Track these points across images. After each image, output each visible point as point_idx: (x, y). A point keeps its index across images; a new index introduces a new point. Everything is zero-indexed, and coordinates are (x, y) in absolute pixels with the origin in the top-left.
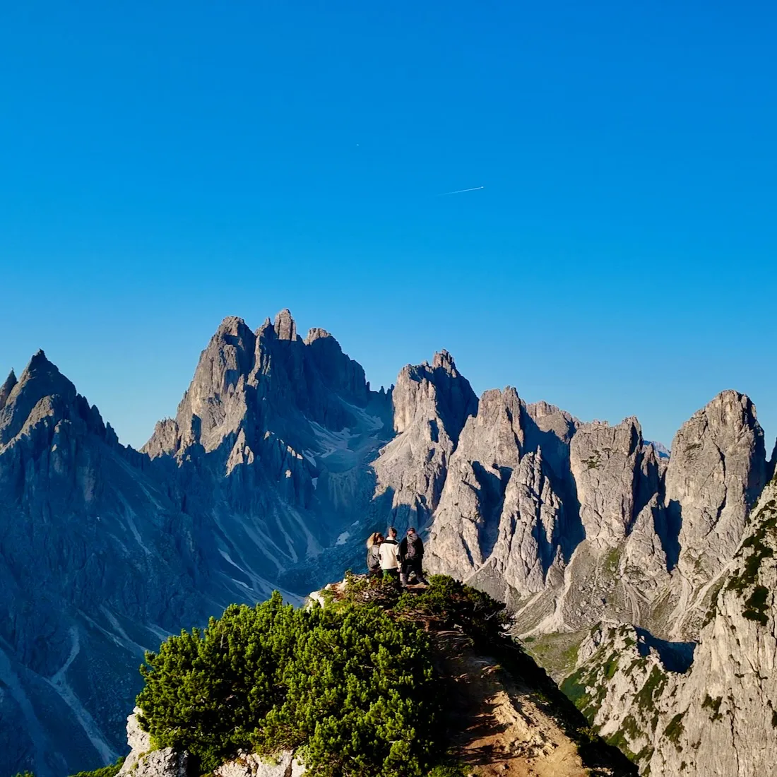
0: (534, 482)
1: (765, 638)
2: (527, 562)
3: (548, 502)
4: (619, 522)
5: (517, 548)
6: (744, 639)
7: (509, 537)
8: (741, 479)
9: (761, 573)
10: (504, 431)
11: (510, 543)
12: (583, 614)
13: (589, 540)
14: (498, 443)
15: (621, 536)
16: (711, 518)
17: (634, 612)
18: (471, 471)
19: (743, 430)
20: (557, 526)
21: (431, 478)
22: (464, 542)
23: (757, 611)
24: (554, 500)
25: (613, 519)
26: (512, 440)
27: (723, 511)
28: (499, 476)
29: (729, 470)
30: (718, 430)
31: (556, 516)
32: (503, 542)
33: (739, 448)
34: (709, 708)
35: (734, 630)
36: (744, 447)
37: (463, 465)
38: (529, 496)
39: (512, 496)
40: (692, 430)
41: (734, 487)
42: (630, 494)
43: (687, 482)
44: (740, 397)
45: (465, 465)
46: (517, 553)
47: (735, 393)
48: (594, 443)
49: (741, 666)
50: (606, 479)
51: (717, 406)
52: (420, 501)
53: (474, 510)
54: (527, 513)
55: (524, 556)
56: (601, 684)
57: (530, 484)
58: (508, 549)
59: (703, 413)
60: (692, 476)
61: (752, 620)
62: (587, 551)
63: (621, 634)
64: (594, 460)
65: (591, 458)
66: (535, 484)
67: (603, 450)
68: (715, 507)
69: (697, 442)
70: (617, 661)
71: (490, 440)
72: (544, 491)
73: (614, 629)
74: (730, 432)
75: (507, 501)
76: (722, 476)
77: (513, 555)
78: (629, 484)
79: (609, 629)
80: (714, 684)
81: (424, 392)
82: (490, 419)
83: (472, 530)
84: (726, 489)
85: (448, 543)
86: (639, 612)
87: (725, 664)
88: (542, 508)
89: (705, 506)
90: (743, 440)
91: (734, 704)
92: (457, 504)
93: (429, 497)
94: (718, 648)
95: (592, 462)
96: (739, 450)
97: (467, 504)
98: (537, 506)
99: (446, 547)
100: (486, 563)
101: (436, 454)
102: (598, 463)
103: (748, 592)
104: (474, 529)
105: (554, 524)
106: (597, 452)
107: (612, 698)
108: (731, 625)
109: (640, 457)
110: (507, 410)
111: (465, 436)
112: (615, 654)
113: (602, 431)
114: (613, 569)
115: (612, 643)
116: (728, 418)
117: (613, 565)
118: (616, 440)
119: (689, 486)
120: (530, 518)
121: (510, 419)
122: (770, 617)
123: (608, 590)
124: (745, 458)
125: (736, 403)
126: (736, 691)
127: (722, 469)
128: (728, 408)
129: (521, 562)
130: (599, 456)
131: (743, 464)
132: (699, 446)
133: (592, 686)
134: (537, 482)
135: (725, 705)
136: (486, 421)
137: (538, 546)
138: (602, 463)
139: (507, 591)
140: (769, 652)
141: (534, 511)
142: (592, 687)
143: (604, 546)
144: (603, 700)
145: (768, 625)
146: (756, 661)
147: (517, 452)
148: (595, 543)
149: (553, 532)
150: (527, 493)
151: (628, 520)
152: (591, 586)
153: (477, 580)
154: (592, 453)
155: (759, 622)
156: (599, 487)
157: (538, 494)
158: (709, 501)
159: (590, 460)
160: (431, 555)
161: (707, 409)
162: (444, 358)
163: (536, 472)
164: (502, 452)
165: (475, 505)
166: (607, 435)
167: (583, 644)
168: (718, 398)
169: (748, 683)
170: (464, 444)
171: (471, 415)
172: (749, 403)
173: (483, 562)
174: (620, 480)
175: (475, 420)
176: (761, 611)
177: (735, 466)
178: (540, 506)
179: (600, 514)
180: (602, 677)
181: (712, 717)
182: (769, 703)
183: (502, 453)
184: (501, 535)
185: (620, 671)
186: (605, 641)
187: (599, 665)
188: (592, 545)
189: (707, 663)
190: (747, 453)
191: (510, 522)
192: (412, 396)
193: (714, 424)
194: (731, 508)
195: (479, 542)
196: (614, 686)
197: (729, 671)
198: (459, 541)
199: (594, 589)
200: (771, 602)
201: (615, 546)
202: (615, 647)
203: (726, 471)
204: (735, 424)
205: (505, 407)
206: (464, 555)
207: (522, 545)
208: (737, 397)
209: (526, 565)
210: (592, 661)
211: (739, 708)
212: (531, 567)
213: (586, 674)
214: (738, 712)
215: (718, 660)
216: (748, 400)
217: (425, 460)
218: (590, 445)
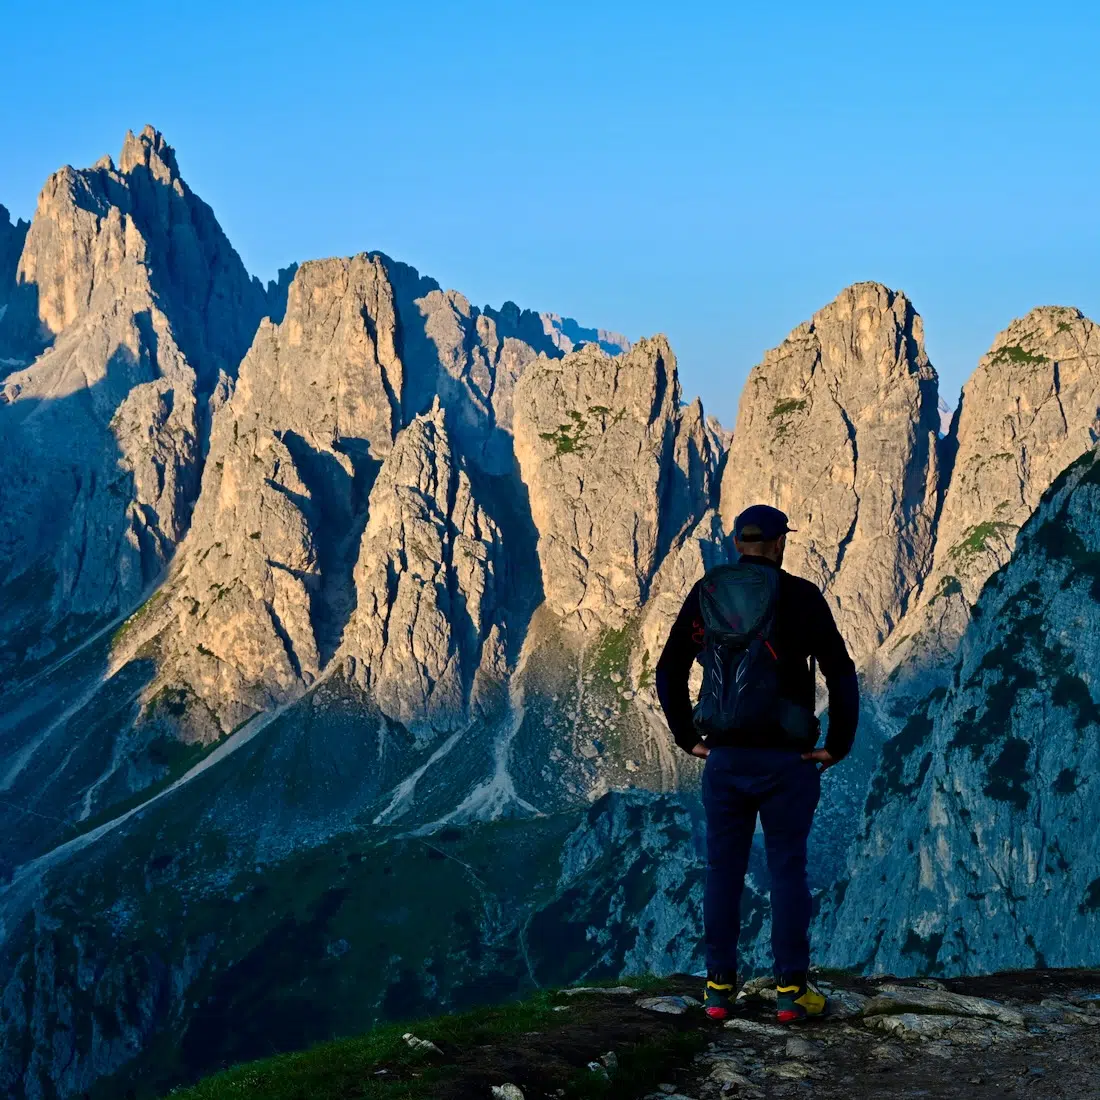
0: (436, 485)
1: (1024, 831)
2: (428, 665)
3: (469, 531)
4: (627, 573)
5: (404, 636)
6: (985, 833)
7: (383, 611)
8: (888, 481)
9: (1017, 716)
10: (358, 361)
11: (386, 623)
12: (557, 775)
13: (561, 614)
14: (343, 390)
15: (630, 604)
16: (824, 564)
17: (664, 768)
18: (285, 455)
19: (896, 374)
20: (491, 585)
21: (169, 466)
22: (276, 621)
23: (1010, 784)
24: (482, 527)
25: (614, 569)
26: (376, 382)
27: (850, 547)
28: (349, 469)
29: (864, 459)
30: (843, 372)
31: (490, 563)
32: (368, 621)
33: (886, 412)
34: (916, 955)
35: (967, 818)
36: (898, 410)
37: (265, 442)
38: (426, 518)
39: (386, 518)
40: (787, 368)
41: (874, 497)
42: (653, 511)
43: (775, 486)
44: (891, 298)
45: (270, 442)
46: (403, 648)
47: (881, 290)
48: (571, 394)
49: (980, 881)
50: (599, 477)
51: (841, 316)
52: (143, 520)
53: (299, 547)
54: (422, 556)
55: (419, 653)
56: (619, 920)
57: (427, 489)
58: (380, 637)
59: (811, 331)
60: (785, 473)
61: (1002, 800)
62: (556, 638)
63: (657, 819)
64: (571, 435)
65: (563, 428)
66: (439, 489)
67: (591, 410)
68: (834, 541)
69: (797, 395)
70: (652, 872)
71: (321, 379)
72: (460, 505)
73: (639, 809)
74: (869, 377)
75: (373, 528)
76: (850, 474)
77: (396, 652)
78: (651, 490)
79: (628, 808)
80: (926, 913)
81: (113, 243)
82: (319, 328)
83: (297, 596)
84: (858, 500)
85: (240, 625)
86: (674, 769)
87: (948, 878)
88: (456, 545)
89: (813, 537)
90: (897, 395)
91: (965, 945)
92: (256, 536)
93: (165, 511)
94: (934, 849)
95: (565, 438)
96: (886, 417)
97: (281, 535)
98: (446, 540)
99: (233, 634)
100: (330, 668)
101: (176, 408)
102: (580, 442)
103: (994, 750)
104: (302, 594)
105: (486, 580)
106: (576, 415)
107: (648, 949)
108: (959, 808)
109: (672, 429)
110: (364, 312)
111: (255, 369)
112: (645, 859)
113: (587, 368)
114: (617, 678)
115: (636, 839)
116: (865, 345)
117: (616, 669)
118: (619, 390)
119: (777, 495)
120: (431, 569)
121: (372, 333)
122: (1033, 793)
123: (607, 723)
124: (899, 435)
125: (883, 311)
126: (971, 922)
127: (851, 459)
128: (865, 324)
129: (412, 664)
130: (582, 425)
131: (894, 449)
132: (802, 405)
133: (600, 925)
134: (443, 486)
135: (950, 947)
136: (308, 335)
137: (451, 630)
138: (590, 441)
139: (382, 732)
140: (1030, 855)
141: (440, 551)
142: (598, 928)
143: (594, 626)
144: (627, 954)
145: (1029, 808)
146: (1006, 871)
147: (389, 410)
148: (574, 620)
149: (484, 598)
150: (422, 510)
151: (646, 568)
152: (571, 716)
153: (311, 707)
154: (564, 416)
155: (1014, 803)
156: (583, 496)
157: (445, 512)
158: (822, 528)
159: (560, 433)
160: (194, 652)
161: (818, 322)
162: (152, 152)
163: (439, 461)
164: (352, 409)
165: (300, 536)
166: (599, 377)
167: (570, 841)
168: (844, 298)
169: (992, 909)
170: (252, 387)
171: (267, 319)
172: (910, 312)
173: (322, 666)
174: (629, 480)
175: (278, 330)
176: (1017, 785)
177: (877, 452)
178: (451, 541)
179: (584, 554)
180: (621, 906)
181: (923, 969)
182: (1029, 940)
183: (351, 414)
184: (364, 604)
185: (660, 893)
186: (619, 832)
187: (609, 883)
188: (566, 626)
189: (910, 876)
190: (904, 425)
191: (385, 577)
192: (82, 250)
193: (835, 356)
194: (867, 542)
195: (313, 623)
196: (651, 924)
197: (957, 890)
198: (266, 620)
199: (578, 721)
200: (1033, 767)
201: (619, 626)
202: (644, 845)
203: (859, 462)
204: (880, 359)
205: (358, 305)
206: (278, 651)
207: (416, 630)
208: (884, 297)
209: (425, 672)
210: (594, 874)
211: (974, 952)
212: (436, 678)
213: (582, 902)
214: (974, 959)
215: (933, 870)
216: (908, 305)
217: (151, 423)
218: (561, 398)
